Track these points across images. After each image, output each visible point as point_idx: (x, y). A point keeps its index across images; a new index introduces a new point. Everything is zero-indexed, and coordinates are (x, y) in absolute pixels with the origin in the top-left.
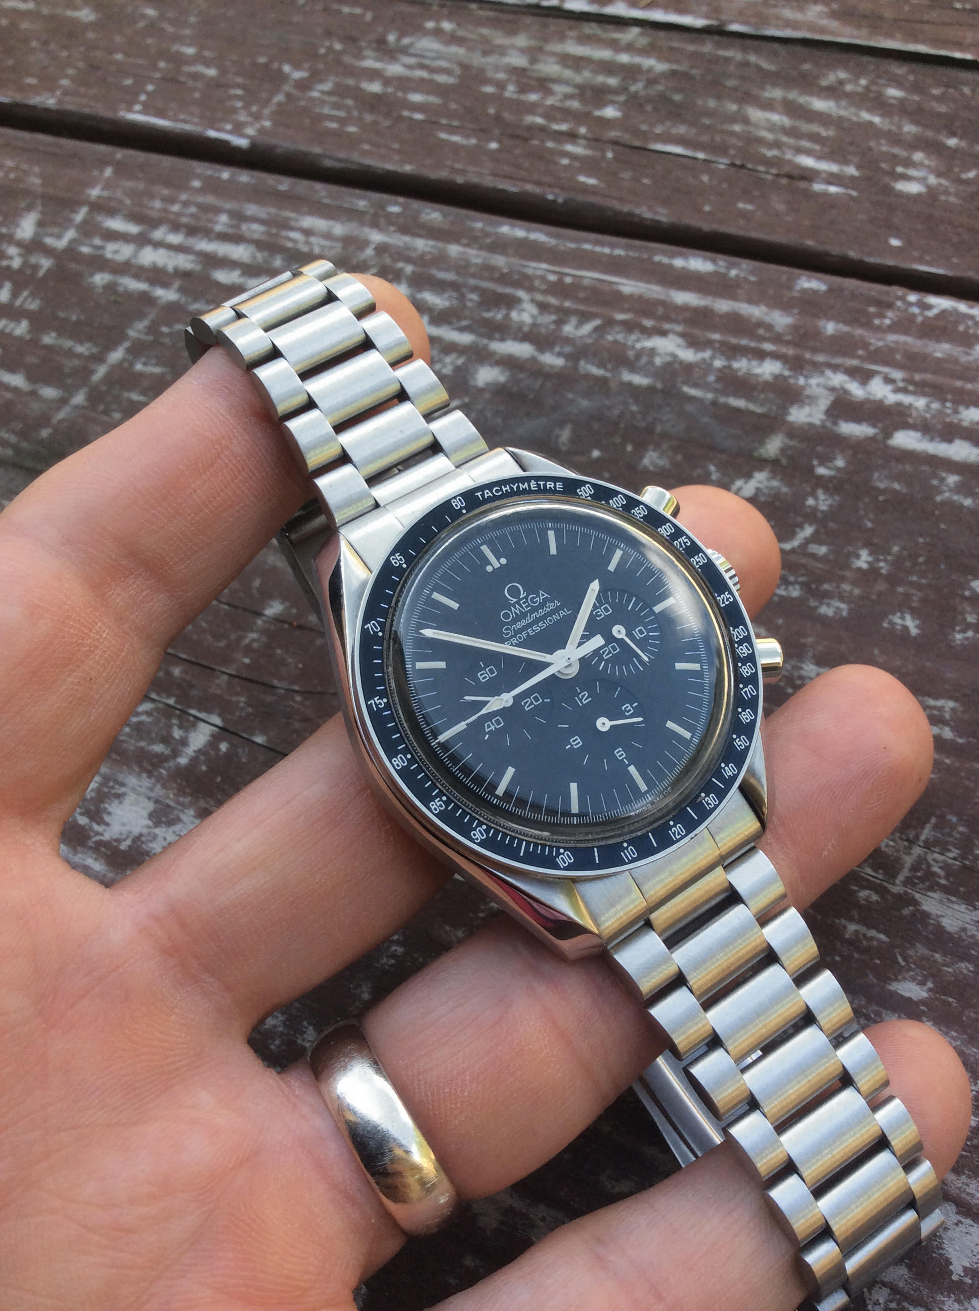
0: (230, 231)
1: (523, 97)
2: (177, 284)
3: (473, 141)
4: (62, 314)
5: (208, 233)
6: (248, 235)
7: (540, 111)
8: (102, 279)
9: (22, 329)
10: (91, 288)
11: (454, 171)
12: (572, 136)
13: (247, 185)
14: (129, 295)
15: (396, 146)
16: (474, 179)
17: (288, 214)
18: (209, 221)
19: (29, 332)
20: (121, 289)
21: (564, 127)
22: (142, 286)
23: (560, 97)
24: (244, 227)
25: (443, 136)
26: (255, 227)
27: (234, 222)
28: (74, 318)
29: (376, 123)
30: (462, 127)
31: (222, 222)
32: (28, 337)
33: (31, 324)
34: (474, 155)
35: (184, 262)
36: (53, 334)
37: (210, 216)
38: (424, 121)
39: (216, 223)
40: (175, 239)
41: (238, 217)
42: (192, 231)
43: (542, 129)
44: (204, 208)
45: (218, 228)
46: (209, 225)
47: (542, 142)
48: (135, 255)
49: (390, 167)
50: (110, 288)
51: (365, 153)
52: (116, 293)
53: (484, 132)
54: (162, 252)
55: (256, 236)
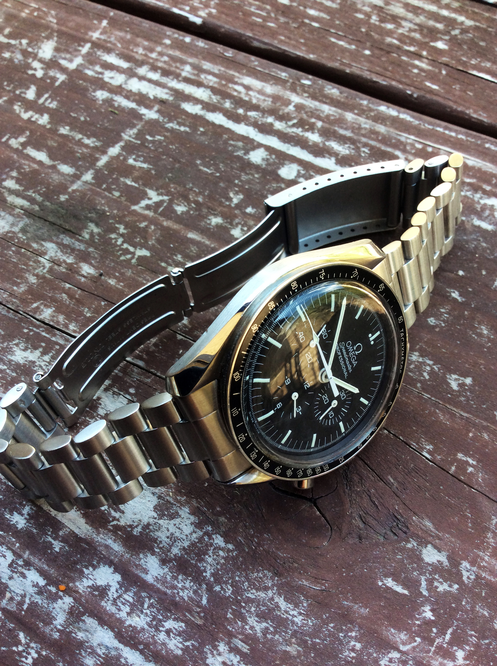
0: (193, 77)
1: (383, 25)
2: (156, 108)
3: (353, 47)
4: (73, 115)
5: (177, 76)
6: (205, 82)
7: (395, 36)
8: (103, 94)
9: (44, 120)
10: (94, 100)
11: (342, 64)
12: (419, 56)
13: (203, 48)
14: (121, 109)
15: (302, 41)
16: (358, 72)
17: (232, 72)
18: (177, 67)
19: (49, 123)
20: (116, 104)
21: (412, 49)
22: (133, 105)
23: (407, 29)
24: (203, 76)
25: (333, 40)
26: (210, 77)
27: (196, 72)
28: (82, 119)
29: (288, 23)
30: (345, 36)
31: (187, 71)
32: (48, 126)
33: (51, 117)
34: (355, 56)
35: (162, 94)
36: (67, 128)
37: (178, 65)
38: (319, 28)
39: (183, 70)
40: (155, 76)
41: (198, 69)
42: (166, 73)
43: (398, 48)
44: (173, 59)
45: (184, 74)
46: (178, 71)
47: (400, 56)
48: (126, 83)
49: (298, 53)
50: (108, 102)
51: (281, 41)
52: (112, 106)
53: (359, 42)
54: (145, 83)
55: (211, 84)
